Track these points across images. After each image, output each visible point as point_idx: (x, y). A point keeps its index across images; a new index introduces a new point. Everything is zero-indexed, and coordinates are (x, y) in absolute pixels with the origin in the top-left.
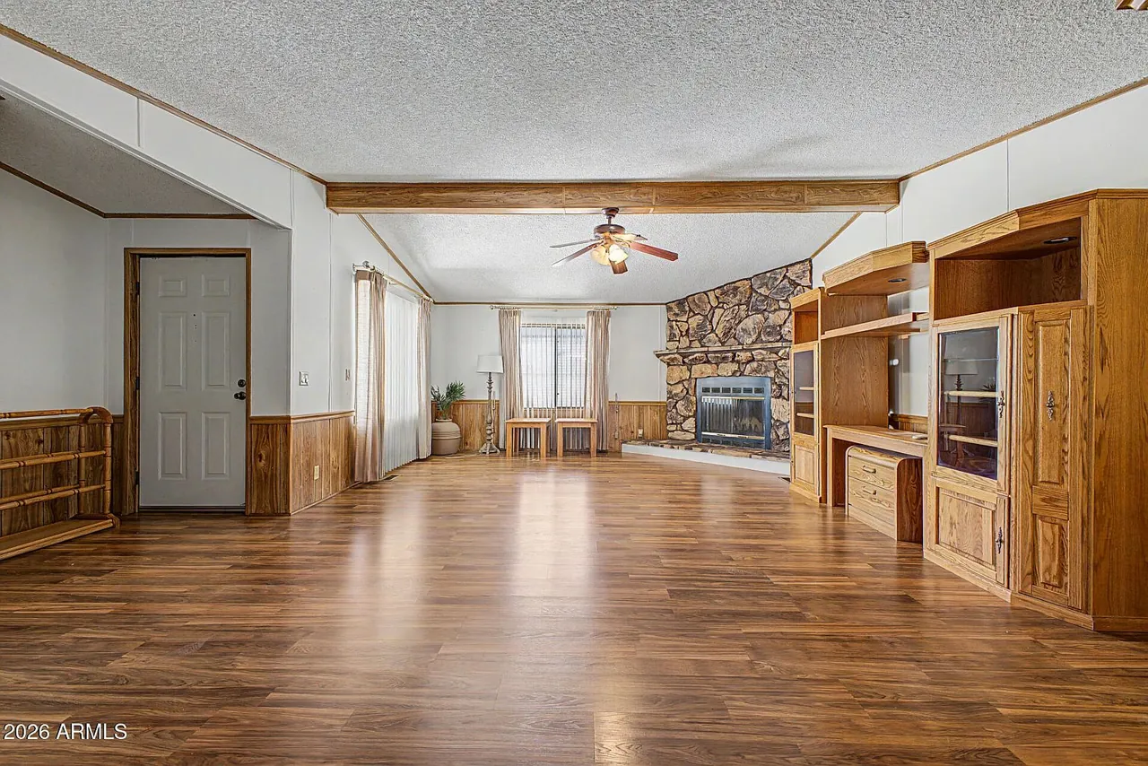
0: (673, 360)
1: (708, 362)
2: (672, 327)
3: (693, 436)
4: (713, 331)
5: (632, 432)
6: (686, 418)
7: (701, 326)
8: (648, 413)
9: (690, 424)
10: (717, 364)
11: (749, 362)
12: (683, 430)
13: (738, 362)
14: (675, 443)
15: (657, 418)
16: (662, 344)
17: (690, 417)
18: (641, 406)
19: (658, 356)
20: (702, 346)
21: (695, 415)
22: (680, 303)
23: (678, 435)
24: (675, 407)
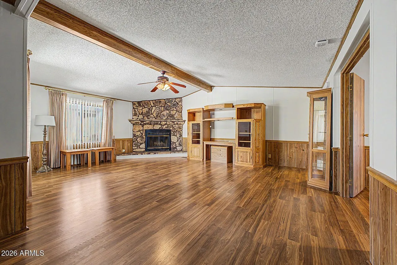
0: (136, 123)
1: (151, 124)
2: (135, 111)
3: (144, 150)
4: (152, 114)
5: (120, 151)
6: (141, 144)
7: (148, 112)
8: (126, 143)
9: (143, 146)
10: (154, 125)
11: (165, 125)
12: (140, 148)
13: (161, 125)
14: (137, 153)
15: (129, 144)
16: (130, 117)
17: (143, 143)
18: (123, 140)
19: (130, 121)
20: (148, 119)
21: (145, 142)
22: (139, 103)
23: (139, 150)
24: (137, 140)
